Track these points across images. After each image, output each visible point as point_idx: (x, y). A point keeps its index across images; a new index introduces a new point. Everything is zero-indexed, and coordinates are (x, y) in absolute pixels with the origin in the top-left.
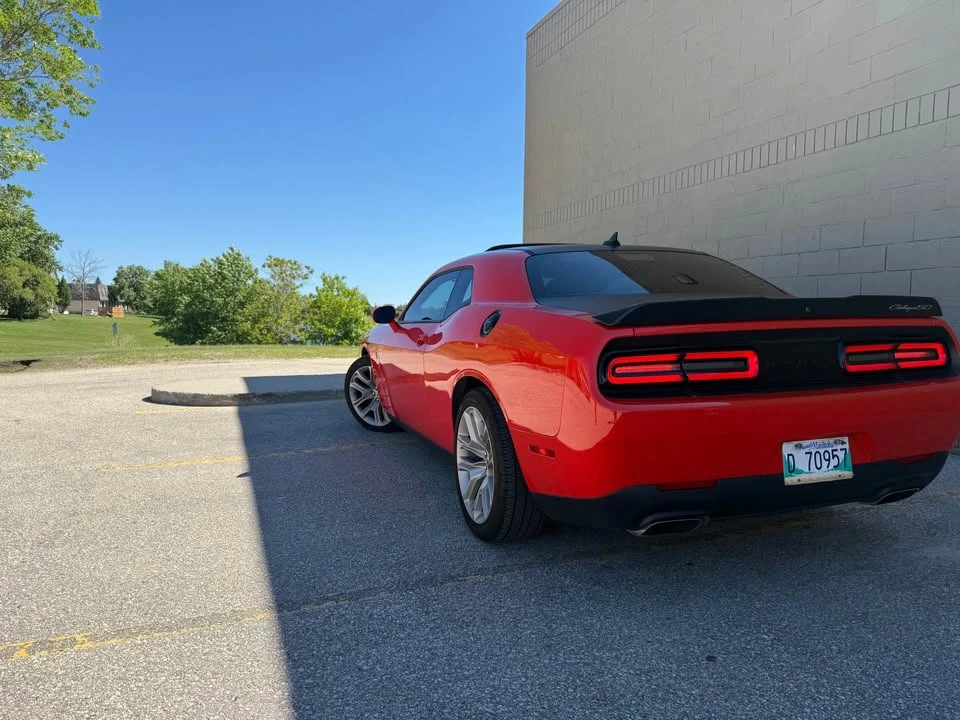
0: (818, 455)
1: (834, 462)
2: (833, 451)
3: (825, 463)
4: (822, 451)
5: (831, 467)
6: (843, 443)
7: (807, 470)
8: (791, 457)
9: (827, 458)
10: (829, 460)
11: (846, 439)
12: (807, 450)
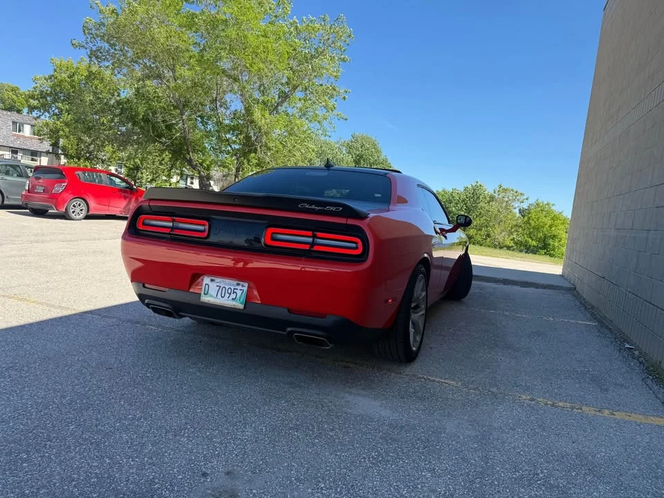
0: (224, 289)
1: (233, 296)
2: (234, 289)
3: (228, 295)
4: (227, 287)
5: (230, 298)
6: (243, 286)
7: (215, 296)
8: (207, 286)
9: (229, 292)
10: (230, 294)
11: (246, 285)
12: (218, 284)
